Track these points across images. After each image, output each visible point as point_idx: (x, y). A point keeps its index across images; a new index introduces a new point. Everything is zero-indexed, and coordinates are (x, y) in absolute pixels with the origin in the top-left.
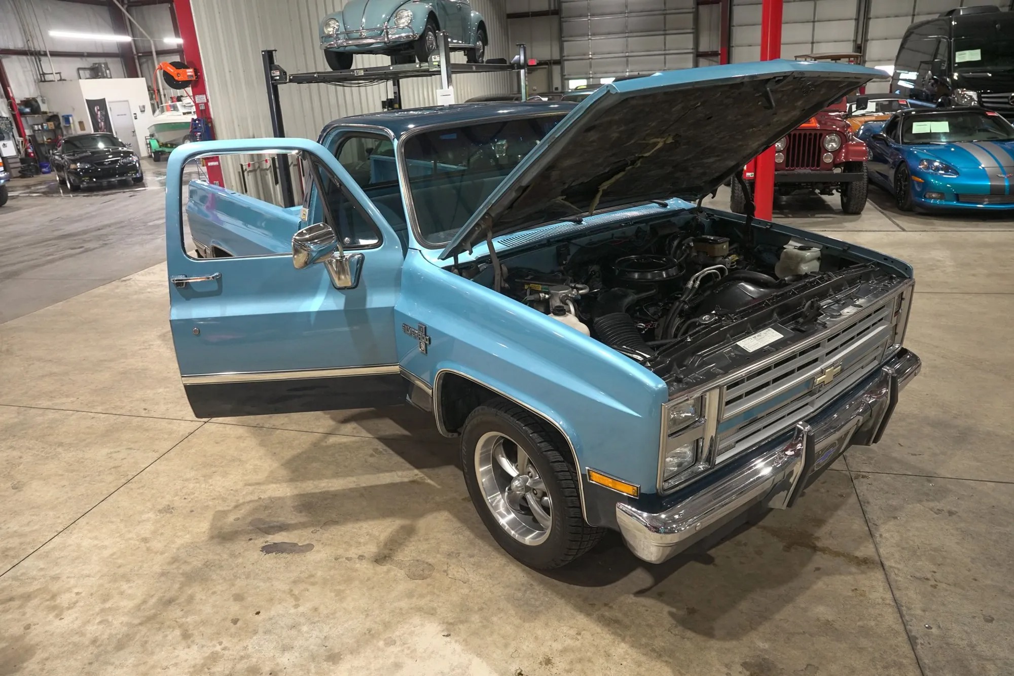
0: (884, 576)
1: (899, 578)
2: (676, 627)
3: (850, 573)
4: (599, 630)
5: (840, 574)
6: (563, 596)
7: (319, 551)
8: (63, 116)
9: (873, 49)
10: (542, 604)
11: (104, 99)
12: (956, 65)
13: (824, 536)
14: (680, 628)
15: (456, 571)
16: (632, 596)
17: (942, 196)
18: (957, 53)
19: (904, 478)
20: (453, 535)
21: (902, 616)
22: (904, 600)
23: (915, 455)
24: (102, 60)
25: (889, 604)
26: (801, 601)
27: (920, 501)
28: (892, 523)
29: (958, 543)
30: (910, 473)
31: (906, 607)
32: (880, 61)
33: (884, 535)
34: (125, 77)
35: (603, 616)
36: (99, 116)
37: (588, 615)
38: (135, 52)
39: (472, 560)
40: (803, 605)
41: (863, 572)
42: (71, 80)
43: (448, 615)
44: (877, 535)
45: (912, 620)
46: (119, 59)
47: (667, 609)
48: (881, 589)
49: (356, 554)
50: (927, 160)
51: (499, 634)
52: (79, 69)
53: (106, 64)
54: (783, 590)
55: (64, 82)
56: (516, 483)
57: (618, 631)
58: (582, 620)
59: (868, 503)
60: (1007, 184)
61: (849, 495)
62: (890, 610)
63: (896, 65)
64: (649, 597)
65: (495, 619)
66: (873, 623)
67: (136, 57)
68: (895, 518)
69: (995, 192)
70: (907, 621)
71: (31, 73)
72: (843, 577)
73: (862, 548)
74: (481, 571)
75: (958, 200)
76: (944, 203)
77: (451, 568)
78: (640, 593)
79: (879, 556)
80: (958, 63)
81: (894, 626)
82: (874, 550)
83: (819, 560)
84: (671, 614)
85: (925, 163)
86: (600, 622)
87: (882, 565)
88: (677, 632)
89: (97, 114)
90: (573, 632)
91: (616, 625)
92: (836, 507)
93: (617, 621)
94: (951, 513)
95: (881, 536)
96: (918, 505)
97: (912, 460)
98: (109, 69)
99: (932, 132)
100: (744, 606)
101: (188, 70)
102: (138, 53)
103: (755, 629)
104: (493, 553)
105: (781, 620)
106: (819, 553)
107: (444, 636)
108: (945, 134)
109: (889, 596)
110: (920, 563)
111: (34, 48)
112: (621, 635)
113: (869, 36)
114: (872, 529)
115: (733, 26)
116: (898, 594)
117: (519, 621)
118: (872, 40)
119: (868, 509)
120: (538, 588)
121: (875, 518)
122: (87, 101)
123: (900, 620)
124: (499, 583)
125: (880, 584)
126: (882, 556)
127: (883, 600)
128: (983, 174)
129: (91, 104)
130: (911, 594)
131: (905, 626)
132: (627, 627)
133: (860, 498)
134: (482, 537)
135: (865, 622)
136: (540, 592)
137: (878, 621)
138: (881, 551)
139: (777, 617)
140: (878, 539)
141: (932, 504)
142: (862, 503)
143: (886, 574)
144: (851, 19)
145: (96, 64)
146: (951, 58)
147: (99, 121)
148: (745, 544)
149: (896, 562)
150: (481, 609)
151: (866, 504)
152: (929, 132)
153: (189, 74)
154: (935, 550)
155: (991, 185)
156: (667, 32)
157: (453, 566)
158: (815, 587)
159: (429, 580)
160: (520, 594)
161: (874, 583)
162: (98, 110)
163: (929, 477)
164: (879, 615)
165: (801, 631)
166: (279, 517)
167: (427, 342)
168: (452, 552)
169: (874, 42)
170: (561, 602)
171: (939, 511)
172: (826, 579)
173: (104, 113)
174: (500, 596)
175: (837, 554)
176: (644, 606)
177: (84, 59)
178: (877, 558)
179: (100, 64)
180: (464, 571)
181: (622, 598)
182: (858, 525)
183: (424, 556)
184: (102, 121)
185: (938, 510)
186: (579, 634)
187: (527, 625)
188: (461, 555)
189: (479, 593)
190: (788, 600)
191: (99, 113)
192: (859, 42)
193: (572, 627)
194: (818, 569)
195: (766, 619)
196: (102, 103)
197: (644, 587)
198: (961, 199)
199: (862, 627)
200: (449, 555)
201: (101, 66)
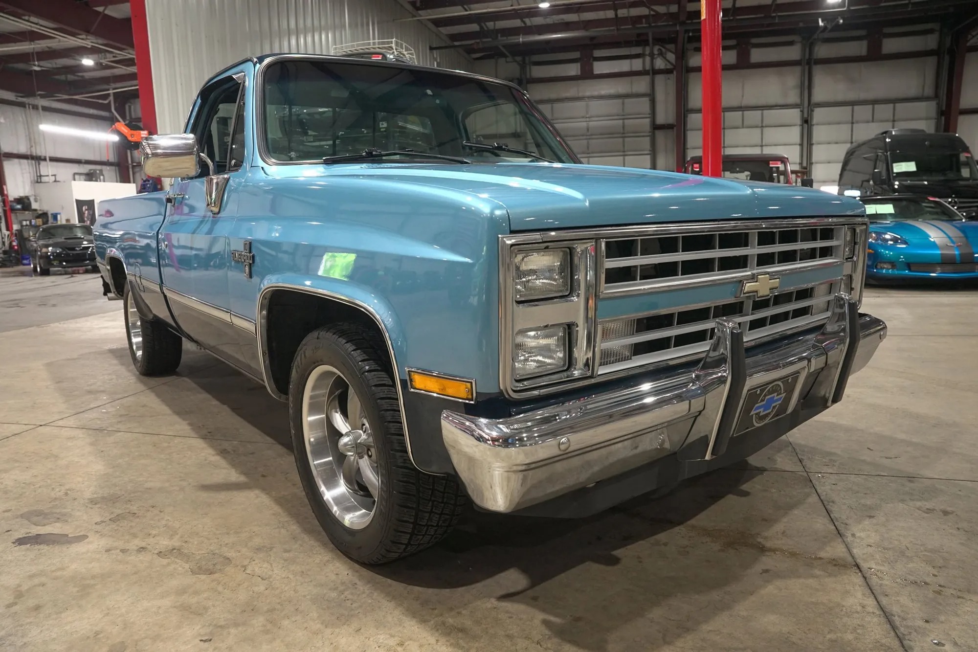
0: (862, 579)
1: (885, 582)
2: (549, 638)
3: (813, 576)
4: (432, 640)
5: (799, 577)
6: (394, 598)
7: (91, 543)
8: (52, 214)
9: (818, 172)
10: (361, 607)
11: (93, 201)
12: (895, 175)
13: (773, 536)
14: (556, 640)
15: (258, 567)
16: (493, 600)
17: (893, 264)
18: (894, 165)
19: (879, 478)
20: (275, 529)
21: (894, 628)
22: (895, 609)
23: (891, 458)
24: (98, 167)
25: (873, 613)
26: (742, 609)
27: (903, 501)
28: (867, 522)
29: (962, 544)
30: (886, 474)
31: (899, 616)
32: (825, 182)
33: (858, 535)
34: (117, 182)
35: (444, 623)
36: (86, 215)
37: (423, 621)
38: (130, 162)
39: (286, 555)
40: (745, 613)
41: (830, 575)
42: (64, 182)
43: (222, 616)
44: (848, 534)
45: (910, 633)
46: (113, 168)
47: (541, 616)
48: (859, 595)
49: (137, 546)
50: (875, 232)
51: (282, 641)
52: (75, 174)
53: (101, 171)
54: (715, 595)
55: (58, 183)
56: (345, 440)
57: (461, 641)
58: (412, 627)
59: (833, 502)
60: (957, 253)
61: (808, 495)
62: (875, 620)
63: (839, 185)
64: (518, 602)
65: (286, 623)
66: (849, 637)
67: (130, 166)
68: (870, 517)
69: (946, 262)
70: (904, 635)
71: (28, 174)
72: (801, 580)
73: (828, 549)
74: (292, 568)
75: (910, 270)
76: (896, 272)
77: (254, 563)
78: (507, 597)
79: (853, 557)
80: (897, 173)
81: (883, 641)
82: (845, 550)
83: (767, 562)
84: (545, 622)
85: (874, 235)
86: (437, 630)
87: (858, 566)
88: (549, 645)
89: (84, 214)
90: (392, 642)
91: (460, 635)
92: (790, 507)
93: (462, 630)
94: (946, 513)
95: (853, 535)
96: (901, 504)
97: (887, 462)
98: (103, 175)
99: (878, 212)
100: (656, 613)
101: (142, 132)
102: (132, 162)
103: (669, 643)
104: (318, 549)
105: (711, 631)
106: (767, 553)
107: (201, 640)
108: (890, 214)
109: (870, 602)
110: (911, 565)
111: (36, 153)
112: (463, 647)
113: (814, 159)
114: (839, 528)
115: (688, 149)
116: (884, 601)
117: (319, 626)
118: (816, 163)
119: (834, 508)
120: (362, 587)
121: (844, 517)
122: (77, 201)
123: (893, 633)
124: (311, 581)
125: (857, 587)
126: (856, 556)
127: (863, 607)
128: (934, 245)
129: (80, 203)
130: (904, 600)
131: (901, 642)
132: (475, 638)
133: (822, 498)
134: (309, 531)
135: (839, 635)
136: (364, 593)
137: (858, 634)
138: (855, 551)
139: (705, 627)
140: (849, 539)
141: (919, 504)
142: (825, 503)
143: (865, 578)
144: (796, 144)
145: (91, 170)
146: (889, 169)
147: (86, 219)
148: (665, 544)
149: (877, 564)
150: (271, 611)
151: (831, 504)
152: (875, 213)
153: (143, 136)
154: (931, 551)
155: (942, 254)
156: (626, 153)
157: (257, 561)
158: (763, 592)
159: (216, 576)
160: (334, 595)
161: (848, 587)
162: (86, 210)
163: (911, 478)
164: (859, 625)
165: (741, 646)
166: (65, 508)
167: (251, 262)
168: (264, 547)
169: (818, 165)
170: (387, 605)
171: (929, 511)
172: (779, 583)
173: (91, 213)
174: (305, 596)
175: (793, 555)
176: (507, 612)
177: (81, 165)
178: (850, 559)
179: (95, 171)
180: (269, 567)
181: (479, 603)
182: (821, 524)
183: (225, 549)
184: (88, 219)
185: (927, 509)
186: (401, 644)
187: (329, 631)
188: (274, 550)
189: (278, 592)
190: (723, 607)
191: (86, 212)
192: (805, 164)
193: (392, 636)
194: (766, 571)
195: (688, 630)
196: (90, 204)
197: (512, 590)
198: (912, 269)
199: (835, 641)
200: (259, 549)
201: (96, 172)
